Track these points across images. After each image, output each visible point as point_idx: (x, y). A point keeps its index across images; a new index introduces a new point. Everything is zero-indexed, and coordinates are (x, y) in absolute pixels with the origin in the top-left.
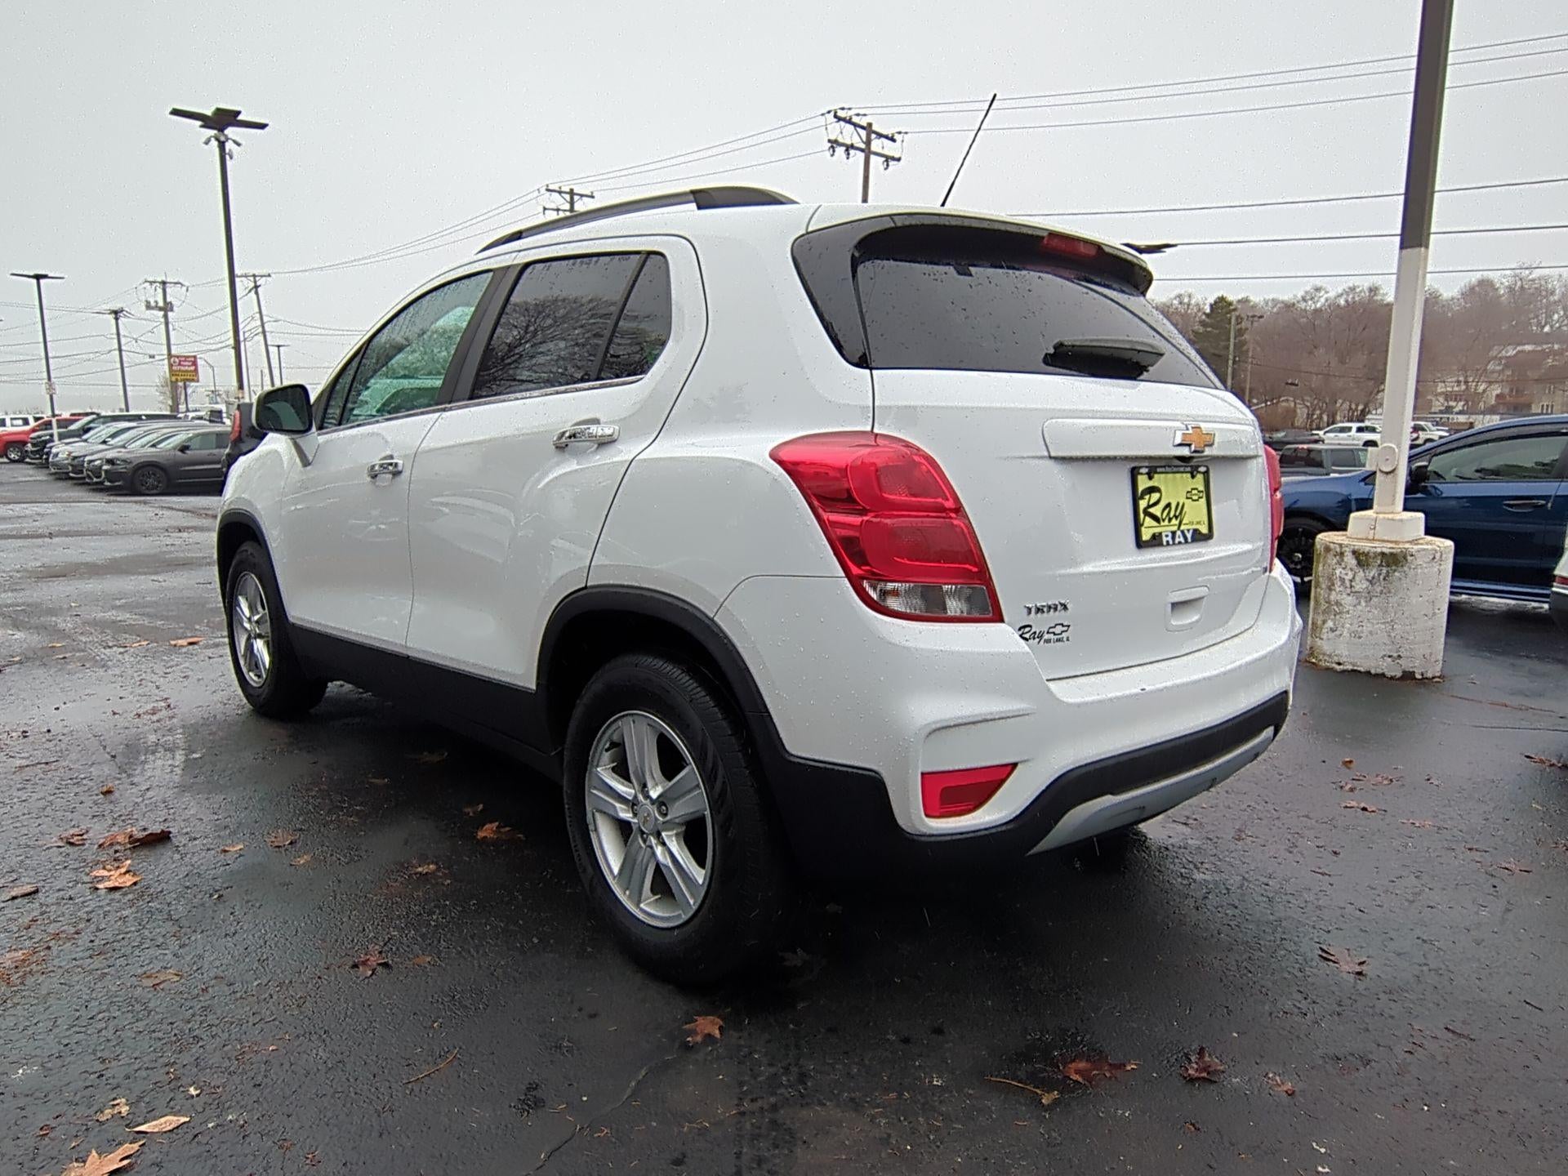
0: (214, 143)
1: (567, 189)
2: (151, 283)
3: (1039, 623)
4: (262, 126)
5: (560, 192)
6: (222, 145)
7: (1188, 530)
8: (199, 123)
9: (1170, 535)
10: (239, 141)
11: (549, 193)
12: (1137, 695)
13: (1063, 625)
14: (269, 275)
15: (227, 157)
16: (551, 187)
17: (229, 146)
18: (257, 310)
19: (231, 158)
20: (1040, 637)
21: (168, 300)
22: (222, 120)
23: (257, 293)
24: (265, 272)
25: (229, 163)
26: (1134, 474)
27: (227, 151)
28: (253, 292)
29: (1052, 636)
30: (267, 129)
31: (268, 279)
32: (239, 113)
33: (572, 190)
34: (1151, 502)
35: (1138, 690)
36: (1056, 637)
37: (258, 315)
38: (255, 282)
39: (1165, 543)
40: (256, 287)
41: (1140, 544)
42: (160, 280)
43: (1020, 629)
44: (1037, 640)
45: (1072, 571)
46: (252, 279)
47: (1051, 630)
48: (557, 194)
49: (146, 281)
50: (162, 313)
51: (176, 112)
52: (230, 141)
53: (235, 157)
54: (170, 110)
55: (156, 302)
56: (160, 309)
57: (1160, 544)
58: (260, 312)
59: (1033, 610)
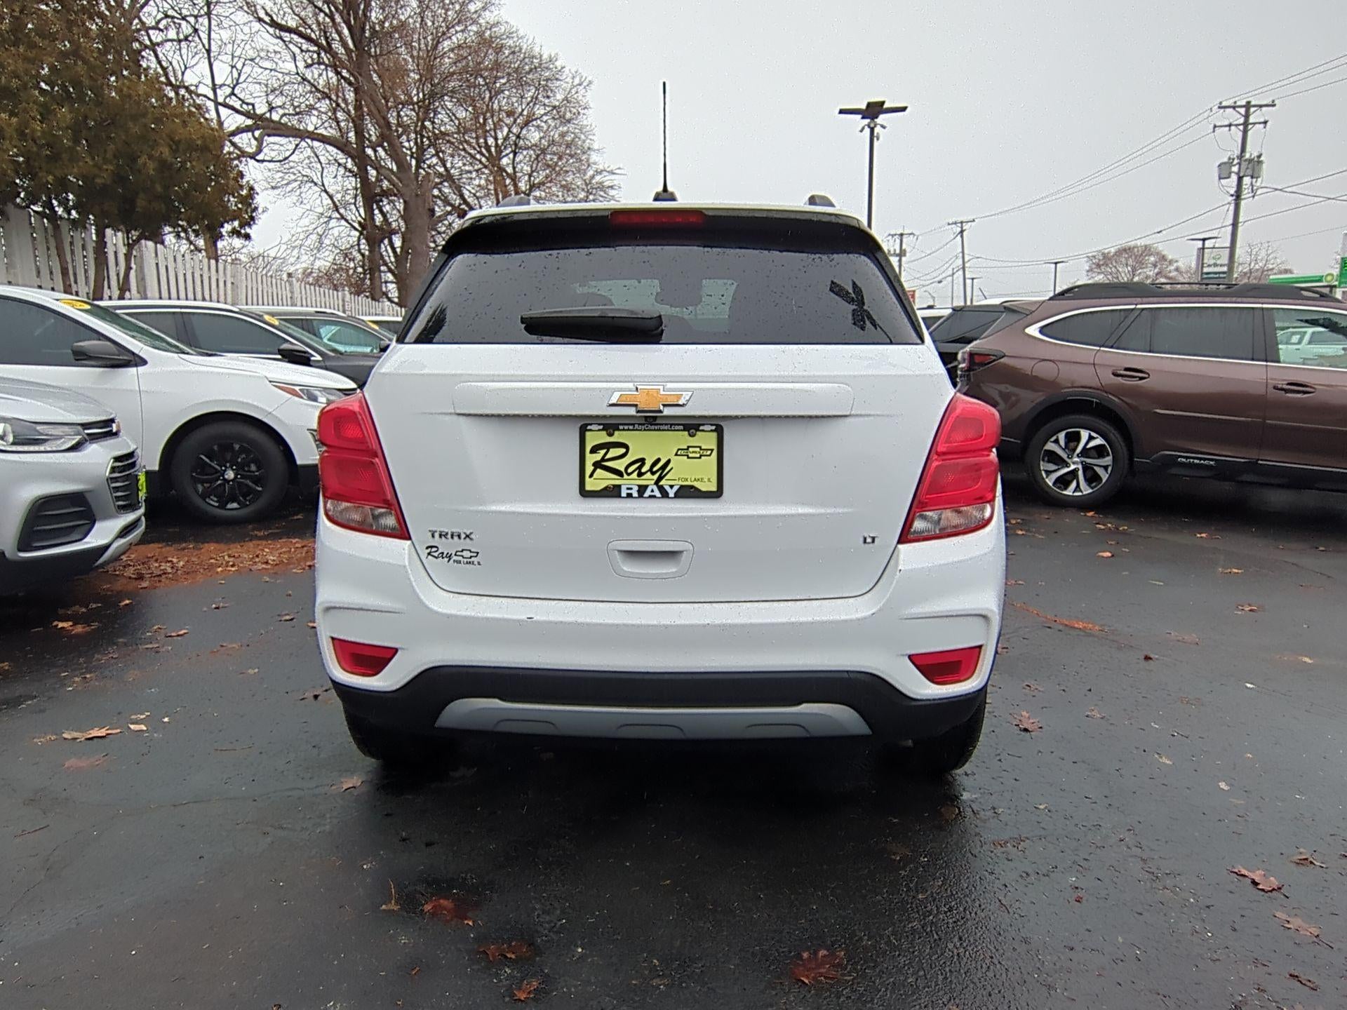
0: (867, 131)
1: (1243, 103)
2: (893, 236)
3: (445, 546)
4: (904, 109)
5: (1234, 108)
6: (872, 130)
7: (672, 487)
8: (860, 116)
9: (636, 488)
10: (885, 124)
11: (1222, 110)
12: (523, 621)
13: (471, 552)
14: (974, 221)
15: (875, 139)
16: (1224, 104)
17: (877, 130)
18: (960, 250)
19: (878, 139)
20: (450, 557)
21: (904, 247)
22: (873, 111)
23: (962, 237)
24: (970, 218)
25: (876, 143)
26: (583, 431)
27: (875, 134)
28: (959, 236)
29: (460, 558)
30: (908, 110)
31: (973, 224)
32: (883, 103)
33: (1249, 103)
34: (607, 457)
35: (524, 617)
36: (465, 560)
37: (961, 255)
38: (962, 227)
39: (624, 494)
40: (962, 232)
41: (585, 493)
42: (898, 233)
43: (427, 548)
44: (446, 560)
45: (480, 508)
46: (959, 225)
47: (458, 553)
48: (1231, 110)
49: (889, 235)
50: (898, 258)
51: (842, 112)
52: (879, 126)
53: (881, 138)
54: (838, 111)
55: (895, 250)
56: (897, 255)
57: (619, 496)
58: (963, 252)
59: (437, 535)
